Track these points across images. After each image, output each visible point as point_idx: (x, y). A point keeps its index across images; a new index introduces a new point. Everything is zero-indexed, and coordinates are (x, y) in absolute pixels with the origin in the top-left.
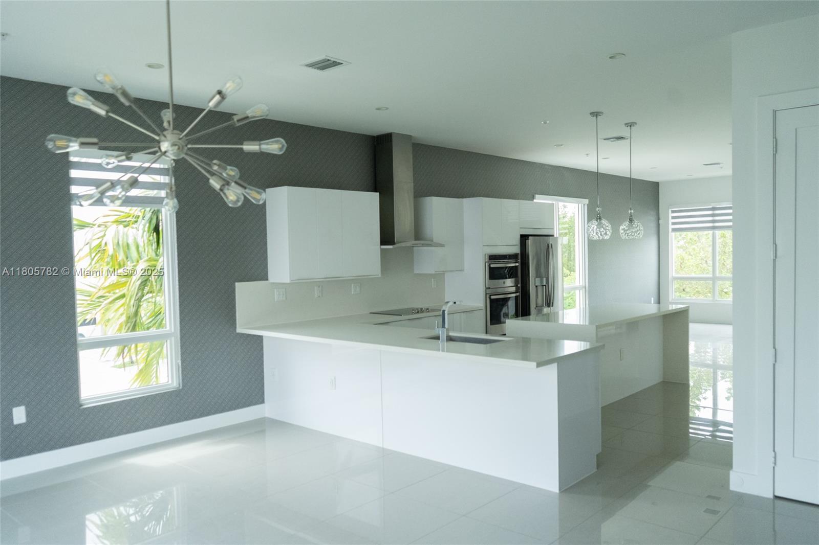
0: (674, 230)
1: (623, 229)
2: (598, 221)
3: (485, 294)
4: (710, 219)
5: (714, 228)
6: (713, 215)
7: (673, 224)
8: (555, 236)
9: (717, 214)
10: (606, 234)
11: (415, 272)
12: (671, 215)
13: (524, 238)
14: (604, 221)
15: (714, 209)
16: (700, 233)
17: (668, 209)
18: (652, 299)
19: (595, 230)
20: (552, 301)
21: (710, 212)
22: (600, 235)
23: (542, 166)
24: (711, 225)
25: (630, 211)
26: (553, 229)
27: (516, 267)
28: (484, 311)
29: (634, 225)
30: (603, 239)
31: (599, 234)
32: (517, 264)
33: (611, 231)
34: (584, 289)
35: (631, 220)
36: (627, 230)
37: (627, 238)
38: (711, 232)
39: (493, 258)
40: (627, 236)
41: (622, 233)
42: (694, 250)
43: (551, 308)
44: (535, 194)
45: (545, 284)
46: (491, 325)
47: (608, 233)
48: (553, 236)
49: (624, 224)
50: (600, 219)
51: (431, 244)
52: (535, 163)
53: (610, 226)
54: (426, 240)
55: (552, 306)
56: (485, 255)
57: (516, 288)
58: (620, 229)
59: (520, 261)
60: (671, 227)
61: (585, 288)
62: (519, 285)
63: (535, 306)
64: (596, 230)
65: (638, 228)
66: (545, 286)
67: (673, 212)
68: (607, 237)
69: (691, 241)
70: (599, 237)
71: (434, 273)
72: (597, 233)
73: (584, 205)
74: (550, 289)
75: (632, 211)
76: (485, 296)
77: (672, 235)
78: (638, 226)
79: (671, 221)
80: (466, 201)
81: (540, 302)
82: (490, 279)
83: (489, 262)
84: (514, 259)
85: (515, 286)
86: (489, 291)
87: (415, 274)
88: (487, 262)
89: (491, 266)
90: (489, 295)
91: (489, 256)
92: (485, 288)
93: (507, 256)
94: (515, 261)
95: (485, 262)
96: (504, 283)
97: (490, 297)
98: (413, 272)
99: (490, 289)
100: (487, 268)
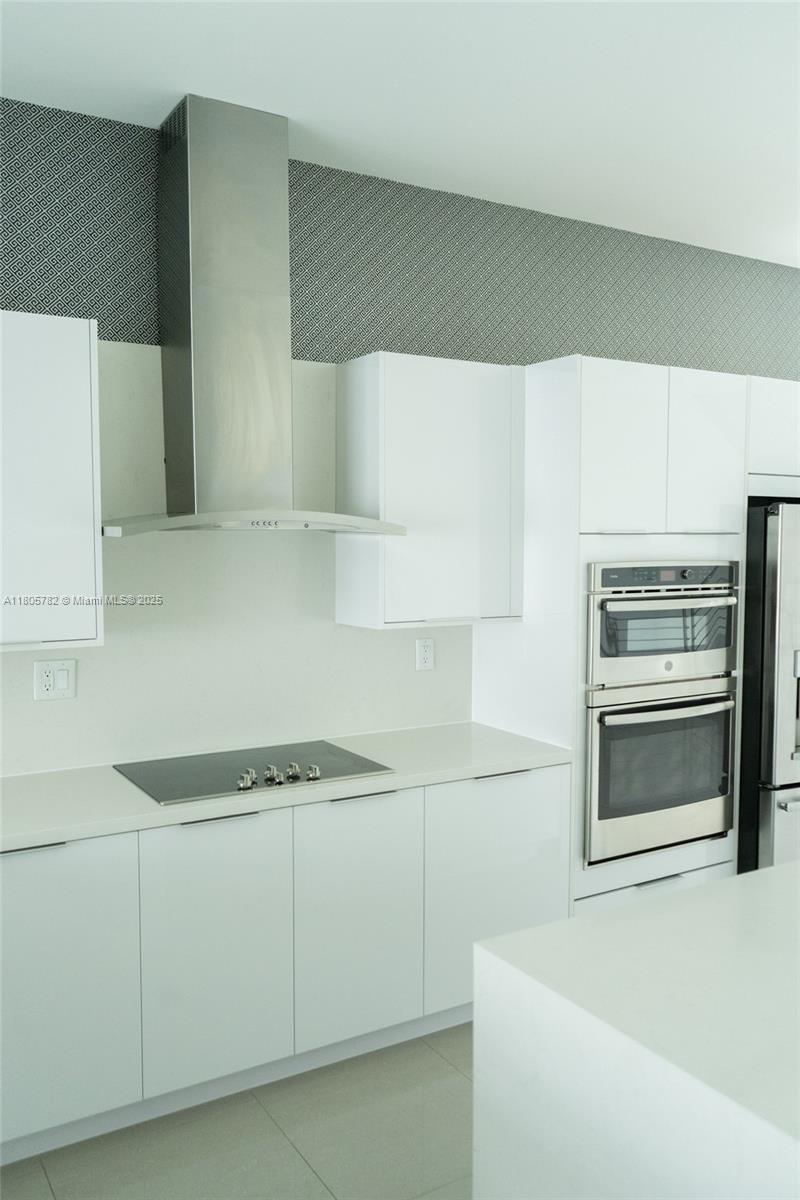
3: (581, 706)
11: (337, 620)
13: (762, 507)
27: (731, 609)
28: (578, 765)
32: (734, 601)
39: (611, 577)
46: (601, 817)
56: (589, 566)
57: (728, 683)
59: (742, 588)
62: (738, 673)
63: (791, 748)
71: (381, 626)
76: (580, 716)
82: (604, 654)
83: (602, 593)
84: (727, 585)
85: (718, 677)
86: (601, 699)
87: (341, 625)
88: (594, 593)
89: (611, 607)
90: (596, 713)
91: (606, 573)
92: (582, 687)
93: (684, 571)
94: (727, 591)
95: (585, 593)
96: (669, 666)
97: (601, 720)
98: (333, 620)
99: (605, 691)
100: (596, 616)
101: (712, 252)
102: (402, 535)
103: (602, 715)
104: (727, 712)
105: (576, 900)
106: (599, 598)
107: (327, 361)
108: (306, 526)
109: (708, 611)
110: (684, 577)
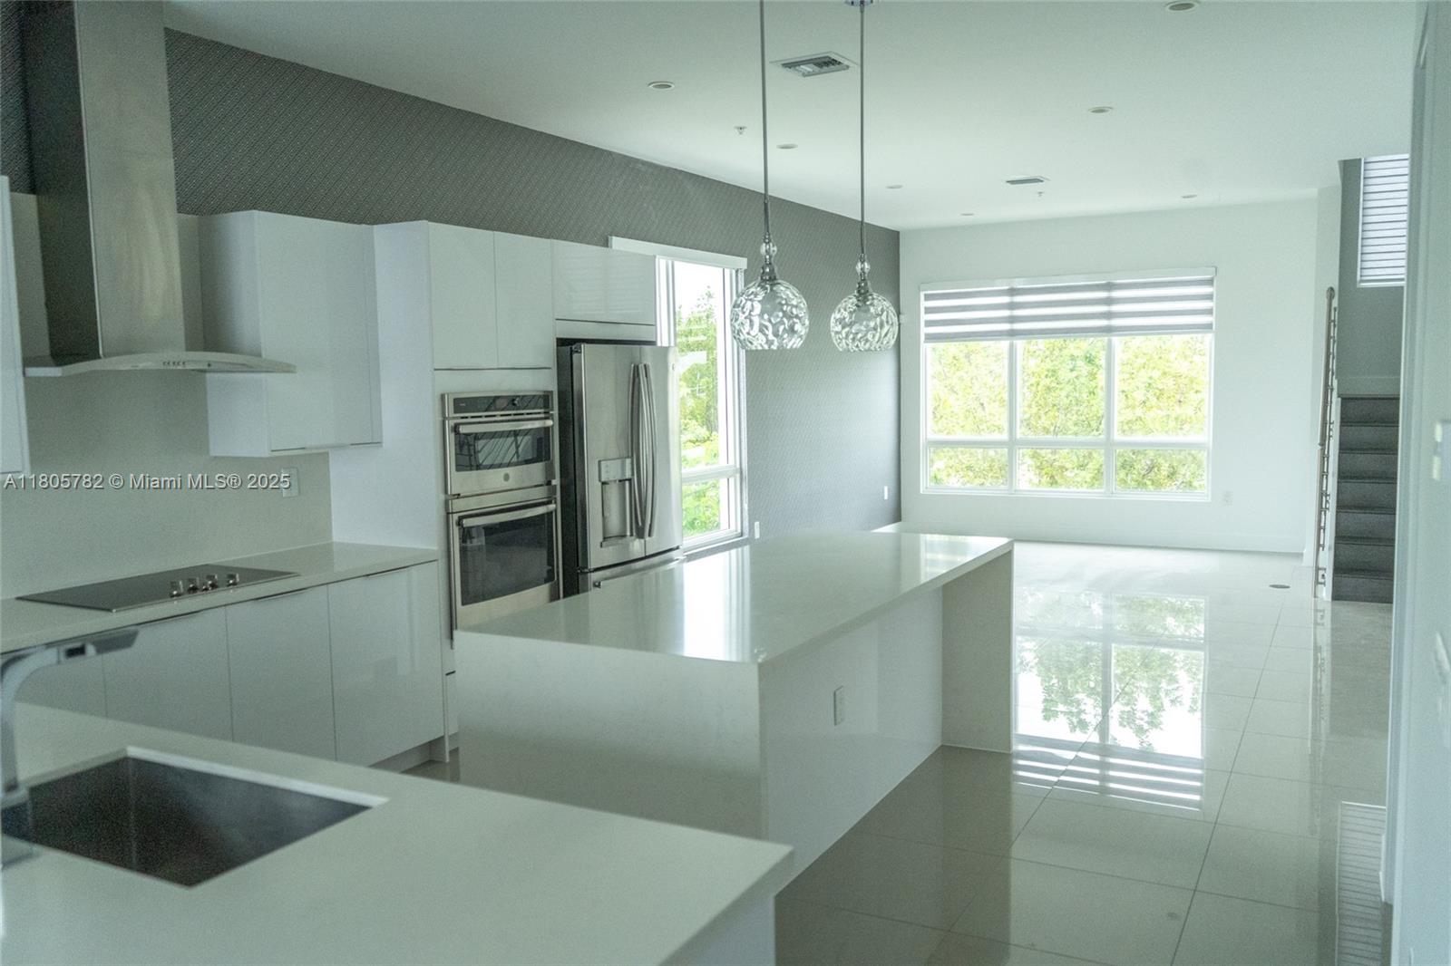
0: (930, 338)
1: (841, 321)
2: (764, 288)
3: (443, 513)
4: (1006, 313)
5: (1012, 334)
6: (1011, 306)
7: (929, 323)
8: (659, 344)
9: (1019, 303)
10: (792, 330)
11: (213, 453)
12: (924, 304)
13: (568, 346)
14: (786, 291)
15: (1012, 292)
16: (972, 345)
17: (919, 290)
18: (886, 489)
19: (756, 320)
20: (648, 522)
21: (1006, 299)
22: (771, 337)
23: (629, 164)
24: (1006, 327)
25: (859, 266)
26: (655, 325)
27: (547, 429)
28: (442, 564)
29: (872, 310)
30: (781, 349)
31: (770, 332)
32: (549, 423)
33: (807, 322)
34: (738, 475)
35: (863, 295)
36: (851, 325)
37: (852, 347)
38: (1004, 345)
39: (463, 404)
40: (854, 339)
41: (837, 333)
42: (963, 380)
43: (647, 539)
44: (611, 235)
45: (628, 475)
46: (463, 604)
47: (798, 327)
48: (652, 343)
49: (843, 304)
50: (773, 280)
51: (256, 363)
52: (610, 153)
53: (803, 305)
54: (242, 353)
55: (650, 535)
56: (443, 397)
57: (549, 490)
58: (832, 320)
59: (555, 412)
60: (924, 330)
61: (741, 473)
62: (556, 482)
63: (601, 540)
64: (761, 316)
65: (884, 317)
66: (630, 480)
67: (928, 297)
68: (795, 343)
69: (955, 362)
70: (769, 343)
71: (266, 454)
72: (762, 329)
73: (737, 271)
74: (643, 490)
75: (867, 266)
76: (443, 521)
77: (926, 348)
78: (882, 311)
79: (924, 317)
80: (380, 231)
81: (614, 524)
82: (460, 467)
83: (454, 418)
84: (542, 410)
85: (541, 485)
86: (458, 505)
87: (216, 457)
88: (449, 419)
89: (463, 430)
90: (456, 517)
91: (456, 401)
92: (442, 497)
93: (514, 400)
94: (542, 416)
95: (441, 419)
96: (507, 477)
97: (459, 523)
98: (208, 453)
99: (461, 500)
100: (450, 438)
101: (506, 125)
102: (292, 372)
103: (461, 518)
104: (550, 514)
105: (448, 674)
106: (452, 423)
107: (188, 213)
108: (209, 365)
109: (527, 432)
110: (514, 404)
